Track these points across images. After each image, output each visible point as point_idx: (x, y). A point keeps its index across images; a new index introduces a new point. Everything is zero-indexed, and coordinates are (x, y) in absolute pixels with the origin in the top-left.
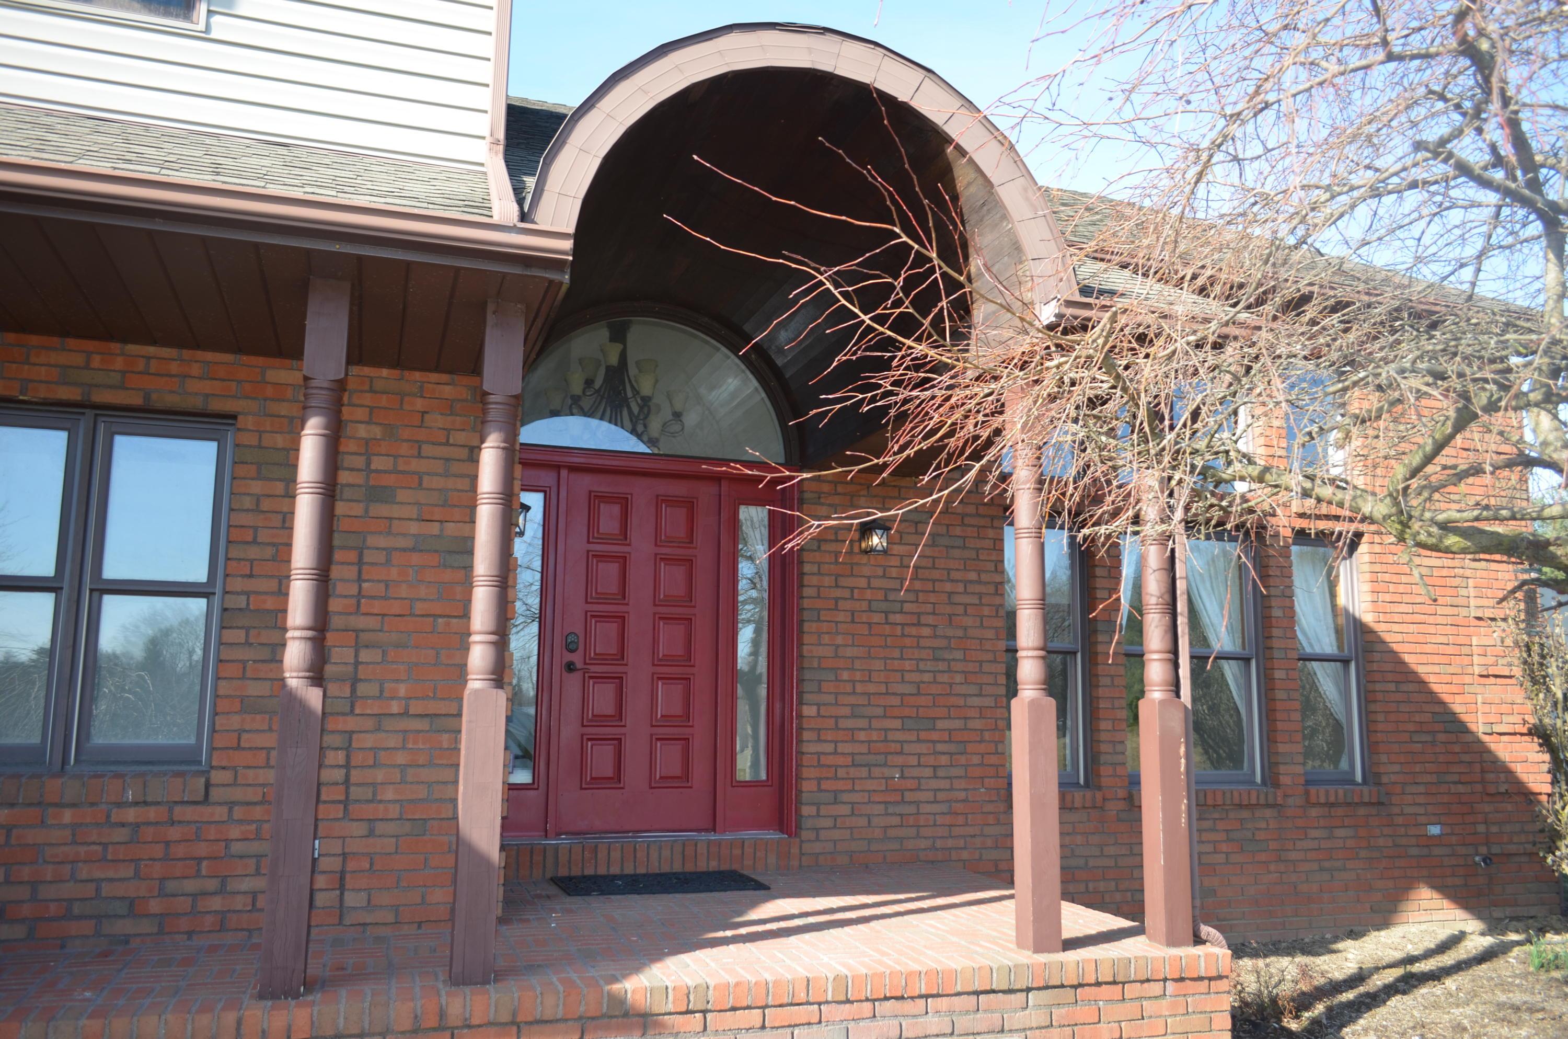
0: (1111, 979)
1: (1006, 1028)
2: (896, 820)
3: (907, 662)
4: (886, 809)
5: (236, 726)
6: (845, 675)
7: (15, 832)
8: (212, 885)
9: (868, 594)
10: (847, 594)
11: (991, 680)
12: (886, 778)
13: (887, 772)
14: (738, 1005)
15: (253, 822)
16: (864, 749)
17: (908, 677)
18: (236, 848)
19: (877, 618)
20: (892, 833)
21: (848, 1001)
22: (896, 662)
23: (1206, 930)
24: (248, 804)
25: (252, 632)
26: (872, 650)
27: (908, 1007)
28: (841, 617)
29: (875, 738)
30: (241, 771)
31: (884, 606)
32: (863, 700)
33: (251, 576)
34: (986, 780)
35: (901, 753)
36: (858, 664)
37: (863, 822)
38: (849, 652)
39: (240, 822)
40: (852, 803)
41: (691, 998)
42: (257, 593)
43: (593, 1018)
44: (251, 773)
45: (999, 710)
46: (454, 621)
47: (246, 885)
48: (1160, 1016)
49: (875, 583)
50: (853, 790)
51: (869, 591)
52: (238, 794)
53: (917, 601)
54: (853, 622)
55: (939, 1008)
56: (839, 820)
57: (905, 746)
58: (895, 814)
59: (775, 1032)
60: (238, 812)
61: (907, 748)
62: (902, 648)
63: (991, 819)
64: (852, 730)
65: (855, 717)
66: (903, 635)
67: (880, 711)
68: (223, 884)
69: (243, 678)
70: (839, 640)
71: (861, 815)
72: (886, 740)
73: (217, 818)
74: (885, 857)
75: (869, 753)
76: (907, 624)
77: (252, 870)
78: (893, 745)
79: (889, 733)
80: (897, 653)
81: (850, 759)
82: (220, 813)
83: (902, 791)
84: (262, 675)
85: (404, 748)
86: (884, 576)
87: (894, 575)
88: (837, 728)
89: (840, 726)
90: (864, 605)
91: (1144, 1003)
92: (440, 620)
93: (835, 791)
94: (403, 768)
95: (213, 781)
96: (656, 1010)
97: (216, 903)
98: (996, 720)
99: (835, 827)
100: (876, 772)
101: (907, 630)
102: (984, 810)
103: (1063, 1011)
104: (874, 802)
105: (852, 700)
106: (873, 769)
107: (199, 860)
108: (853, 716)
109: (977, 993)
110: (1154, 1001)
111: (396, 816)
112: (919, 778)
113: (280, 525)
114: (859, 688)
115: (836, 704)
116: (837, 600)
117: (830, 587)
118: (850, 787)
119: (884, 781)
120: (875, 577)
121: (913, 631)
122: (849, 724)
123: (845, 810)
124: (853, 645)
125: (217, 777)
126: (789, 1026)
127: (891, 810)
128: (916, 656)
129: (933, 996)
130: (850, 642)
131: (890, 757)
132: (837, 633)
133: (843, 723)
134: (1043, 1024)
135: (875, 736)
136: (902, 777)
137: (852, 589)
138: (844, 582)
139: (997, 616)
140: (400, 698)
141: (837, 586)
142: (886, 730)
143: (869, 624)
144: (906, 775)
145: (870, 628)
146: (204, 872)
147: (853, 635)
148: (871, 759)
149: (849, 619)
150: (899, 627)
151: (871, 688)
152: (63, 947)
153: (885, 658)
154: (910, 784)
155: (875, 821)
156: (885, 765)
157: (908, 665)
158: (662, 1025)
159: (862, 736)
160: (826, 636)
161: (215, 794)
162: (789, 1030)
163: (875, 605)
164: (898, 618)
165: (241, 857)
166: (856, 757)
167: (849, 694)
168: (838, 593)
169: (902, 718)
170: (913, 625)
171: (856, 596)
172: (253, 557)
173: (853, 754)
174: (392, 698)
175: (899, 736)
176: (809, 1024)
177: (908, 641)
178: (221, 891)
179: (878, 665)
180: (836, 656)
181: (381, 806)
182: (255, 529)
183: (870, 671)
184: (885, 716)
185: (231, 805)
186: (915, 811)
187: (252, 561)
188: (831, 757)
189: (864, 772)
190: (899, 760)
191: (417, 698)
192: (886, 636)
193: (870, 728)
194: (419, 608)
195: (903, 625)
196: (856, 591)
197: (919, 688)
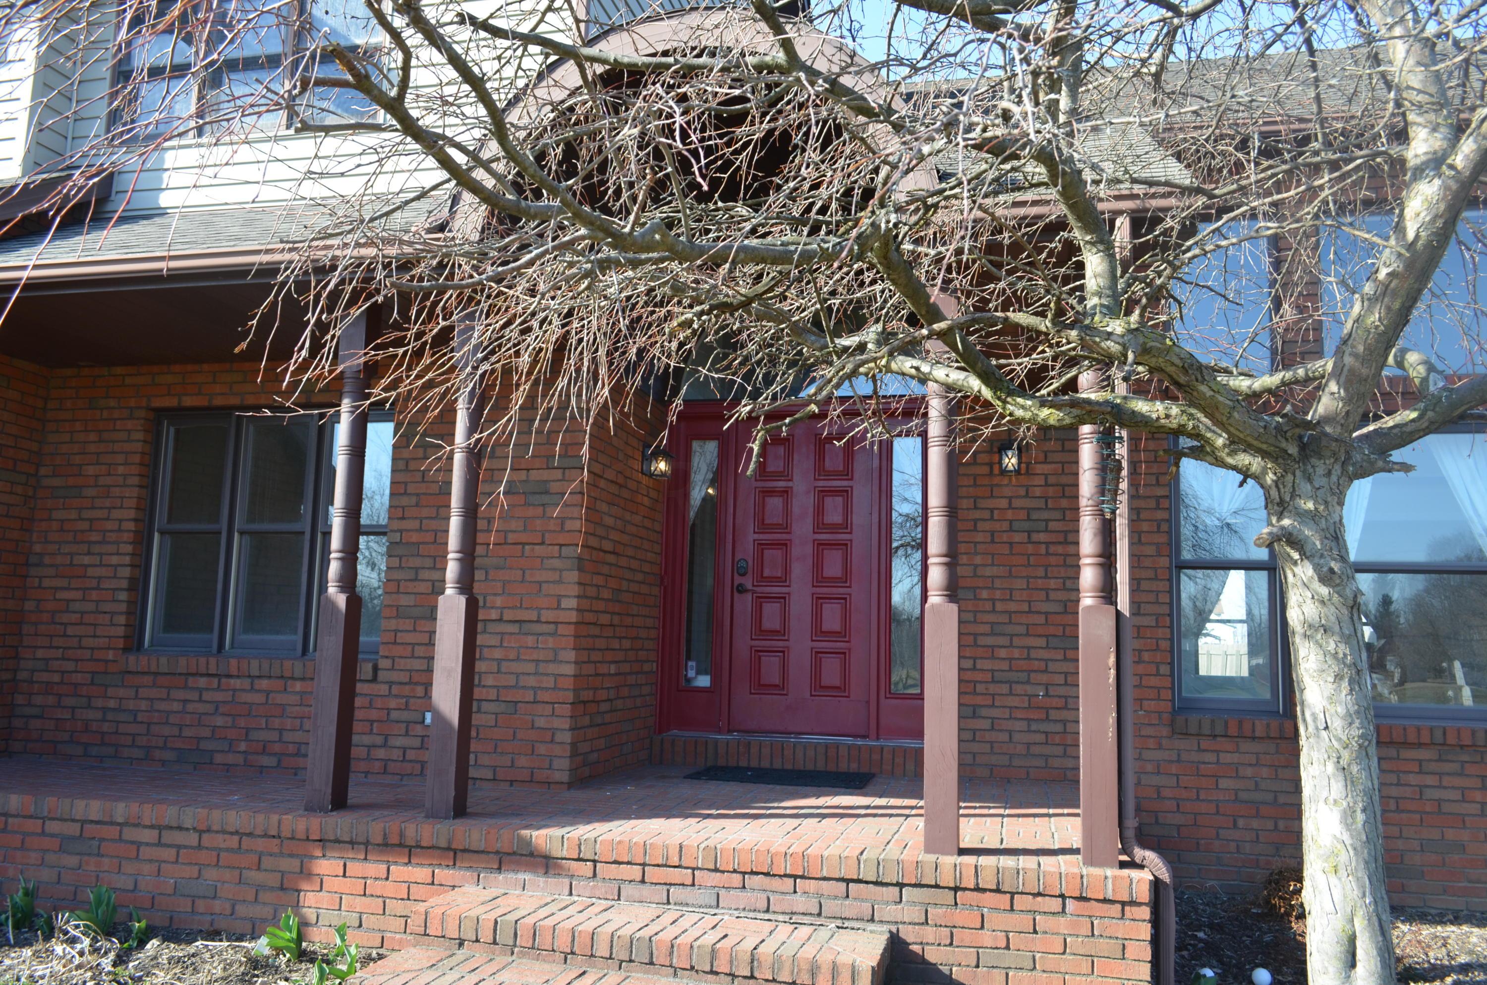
0: (994, 887)
1: (876, 918)
2: (1041, 738)
3: (1052, 581)
4: (1029, 726)
5: (394, 628)
6: (985, 594)
7: (271, 695)
8: (379, 740)
9: (1010, 515)
10: (987, 514)
11: (1152, 597)
12: (1030, 696)
13: (1030, 689)
14: (620, 860)
15: (404, 697)
16: (1005, 666)
17: (1052, 595)
18: (394, 715)
19: (1018, 537)
20: (1036, 750)
21: (716, 870)
22: (1040, 581)
23: (1139, 853)
24: (401, 683)
25: (404, 559)
26: (1013, 569)
27: (776, 883)
28: (980, 537)
29: (1017, 656)
30: (397, 660)
31: (1026, 525)
32: (1004, 619)
33: (403, 518)
34: (1145, 703)
35: (1046, 671)
36: (998, 583)
37: (1004, 737)
38: (988, 571)
39: (396, 696)
40: (993, 718)
41: (582, 848)
42: (408, 530)
43: (509, 854)
44: (403, 661)
45: (1160, 630)
46: (537, 547)
47: (399, 742)
48: (1057, 934)
49: (1017, 503)
50: (993, 706)
51: (1010, 511)
52: (394, 676)
53: (1064, 519)
54: (993, 542)
55: (807, 890)
56: (978, 733)
57: (1050, 664)
58: (1039, 732)
59: (653, 887)
60: (395, 690)
61: (1052, 667)
62: (1047, 567)
63: (1151, 743)
64: (993, 647)
65: (996, 634)
66: (1048, 554)
67: (1022, 630)
68: (386, 740)
69: (398, 592)
70: (978, 560)
71: (1001, 731)
72: (1028, 658)
73: (382, 693)
74: (1028, 773)
75: (1011, 670)
76: (1053, 543)
77: (403, 732)
78: (1036, 662)
79: (1032, 651)
80: (1041, 572)
81: (990, 676)
82: (383, 689)
83: (1047, 710)
84: (409, 591)
85: (501, 646)
86: (1027, 496)
87: (1038, 494)
88: (976, 645)
89: (979, 643)
90: (1005, 526)
91: (1038, 918)
92: (527, 547)
93: (974, 706)
94: (499, 661)
95: (380, 666)
96: (555, 854)
97: (381, 753)
98: (1157, 639)
99: (974, 740)
100: (1018, 689)
101: (1052, 549)
102: (1143, 733)
103: (940, 911)
104: (1015, 719)
105: (992, 618)
106: (1014, 686)
107: (372, 722)
108: (993, 634)
109: (848, 881)
110: (1050, 917)
111: (494, 698)
112: (1066, 697)
113: (420, 479)
114: (999, 606)
115: (975, 622)
116: (976, 521)
117: (968, 509)
118: (990, 702)
119: (1027, 698)
120: (1017, 497)
121: (1060, 549)
122: (990, 641)
123: (986, 724)
124: (993, 565)
125: (383, 663)
126: (665, 884)
127: (1034, 727)
128: (1063, 575)
129: (802, 877)
130: (990, 562)
131: (1032, 675)
132: (976, 553)
133: (982, 641)
134: (917, 921)
135: (1016, 653)
136: (1046, 695)
137: (992, 510)
138: (983, 503)
139: (1158, 531)
140: (497, 608)
141: (976, 508)
142: (1029, 648)
143: (1011, 543)
144: (1051, 693)
145: (1011, 548)
146: (375, 731)
147: (993, 555)
148: (1013, 676)
149: (989, 540)
150: (1044, 546)
151: (1012, 606)
152: (296, 774)
153: (1028, 577)
154: (1056, 702)
155: (1017, 737)
156: (1028, 682)
157: (1052, 584)
158: (560, 867)
159: (1003, 653)
160: (965, 557)
161: (381, 675)
162: (665, 888)
163: (1016, 525)
164: (1042, 537)
165: (397, 722)
166: (996, 674)
167: (989, 612)
168: (977, 514)
169: (1046, 636)
170: (1060, 543)
171: (996, 517)
172: (404, 504)
173: (993, 671)
174: (492, 608)
175: (1043, 654)
176: (683, 885)
177: (1053, 560)
178: (385, 745)
179: (1020, 584)
180: (975, 575)
181: (484, 690)
182: (406, 483)
183: (1011, 590)
184: (1028, 634)
185: (391, 684)
186: (1062, 730)
187: (403, 507)
188: (969, 673)
189: (1005, 689)
190: (1044, 678)
191: (509, 608)
192: (1029, 555)
193: (1011, 646)
194: (511, 538)
195: (1047, 544)
196: (996, 512)
197: (1066, 606)
